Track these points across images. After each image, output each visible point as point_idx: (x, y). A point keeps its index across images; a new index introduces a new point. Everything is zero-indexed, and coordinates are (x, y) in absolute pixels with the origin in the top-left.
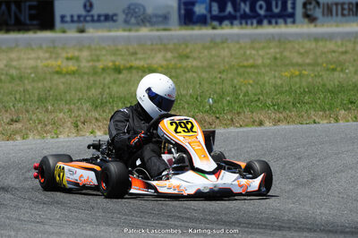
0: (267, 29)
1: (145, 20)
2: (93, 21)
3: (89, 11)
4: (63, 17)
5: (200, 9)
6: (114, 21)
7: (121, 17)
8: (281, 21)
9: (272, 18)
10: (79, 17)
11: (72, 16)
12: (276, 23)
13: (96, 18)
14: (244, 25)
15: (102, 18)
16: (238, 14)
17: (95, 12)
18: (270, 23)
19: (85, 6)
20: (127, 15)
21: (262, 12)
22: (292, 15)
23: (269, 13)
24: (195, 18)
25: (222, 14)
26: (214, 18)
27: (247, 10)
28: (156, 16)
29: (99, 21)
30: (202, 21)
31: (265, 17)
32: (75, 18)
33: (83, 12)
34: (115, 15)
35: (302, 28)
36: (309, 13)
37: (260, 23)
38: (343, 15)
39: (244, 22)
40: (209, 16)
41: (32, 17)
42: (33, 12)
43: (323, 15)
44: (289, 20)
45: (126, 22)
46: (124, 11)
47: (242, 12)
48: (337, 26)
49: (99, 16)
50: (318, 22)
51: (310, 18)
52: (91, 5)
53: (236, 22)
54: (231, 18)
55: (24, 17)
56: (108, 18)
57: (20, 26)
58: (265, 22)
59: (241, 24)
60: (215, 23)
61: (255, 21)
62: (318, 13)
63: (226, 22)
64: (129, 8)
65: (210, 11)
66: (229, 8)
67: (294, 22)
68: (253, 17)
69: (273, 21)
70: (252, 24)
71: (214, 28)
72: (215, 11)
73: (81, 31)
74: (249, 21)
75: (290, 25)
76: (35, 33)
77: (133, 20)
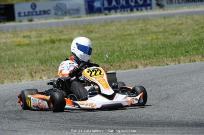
0: (136, 14)
1: (66, 12)
2: (37, 15)
3: (34, 9)
4: (19, 14)
5: (97, 4)
6: (49, 14)
7: (53, 11)
8: (143, 8)
10: (29, 13)
11: (25, 13)
12: (141, 10)
13: (38, 13)
14: (123, 12)
15: (42, 13)
16: (119, 6)
17: (38, 9)
18: (137, 10)
19: (32, 6)
20: (56, 10)
21: (133, 4)
22: (150, 5)
23: (136, 5)
24: (95, 10)
25: (110, 6)
26: (106, 9)
27: (124, 3)
29: (40, 14)
30: (99, 11)
31: (135, 6)
32: (27, 14)
33: (31, 10)
34: (49, 10)
35: (156, 12)
36: (160, 3)
37: (132, 10)
38: (179, 3)
39: (122, 10)
40: (102, 8)
42: (2, 12)
43: (168, 3)
44: (148, 8)
45: (56, 14)
46: (54, 8)
47: (121, 5)
48: (176, 9)
49: (40, 12)
50: (165, 8)
51: (160, 6)
52: (35, 6)
53: (118, 11)
54: (115, 9)
56: (45, 12)
58: (135, 9)
59: (121, 11)
60: (107, 12)
61: (129, 10)
62: (164, 3)
63: (113, 11)
64: (57, 6)
65: (103, 5)
66: (114, 3)
67: (151, 9)
68: (128, 7)
69: (139, 8)
70: (127, 11)
71: (106, 15)
72: (106, 5)
73: (31, 21)
74: (126, 10)
75: (149, 10)
76: (4, 23)
77: (60, 13)
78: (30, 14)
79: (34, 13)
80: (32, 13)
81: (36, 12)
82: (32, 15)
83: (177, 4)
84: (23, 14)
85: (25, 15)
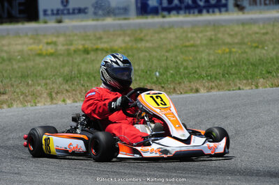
0: (206, 17)
1: (110, 12)
2: (69, 13)
3: (65, 6)
4: (45, 11)
5: (152, 3)
6: (85, 13)
7: (91, 10)
8: (216, 10)
9: (209, 7)
10: (58, 10)
11: (52, 11)
12: (213, 12)
13: (71, 11)
14: (187, 14)
15: (76, 11)
16: (183, 6)
17: (71, 6)
18: (208, 12)
19: (62, 2)
20: (95, 8)
21: (202, 4)
22: (225, 6)
23: (207, 4)
24: (149, 10)
25: (171, 6)
26: (164, 9)
27: (190, 2)
28: (119, 9)
29: (73, 13)
30: (155, 11)
31: (204, 7)
32: (55, 12)
33: (61, 7)
34: (86, 8)
35: (233, 15)
36: (239, 3)
37: (200, 12)
38: (265, 4)
39: (187, 12)
40: (160, 8)
41: (21, 12)
42: (22, 8)
43: (250, 4)
44: (223, 9)
45: (95, 14)
46: (93, 6)
47: (185, 4)
49: (74, 10)
50: (246, 11)
51: (240, 7)
52: (67, 1)
53: (182, 12)
54: (177, 9)
55: (15, 12)
56: (81, 11)
57: (12, 19)
58: (205, 11)
59: (185, 13)
60: (165, 13)
62: (246, 3)
63: (174, 12)
64: (97, 3)
65: (161, 3)
66: (176, 1)
67: (227, 11)
68: (194, 8)
69: (211, 10)
70: (194, 13)
71: (164, 17)
72: (165, 3)
73: (60, 22)
74: (192, 11)
75: (223, 13)
76: (23, 23)
77: (100, 12)
78: (60, 12)
79: (65, 12)
80: (63, 11)
81: (68, 10)
82: (63, 14)
83: (263, 6)
84: (49, 12)
85: (53, 14)
